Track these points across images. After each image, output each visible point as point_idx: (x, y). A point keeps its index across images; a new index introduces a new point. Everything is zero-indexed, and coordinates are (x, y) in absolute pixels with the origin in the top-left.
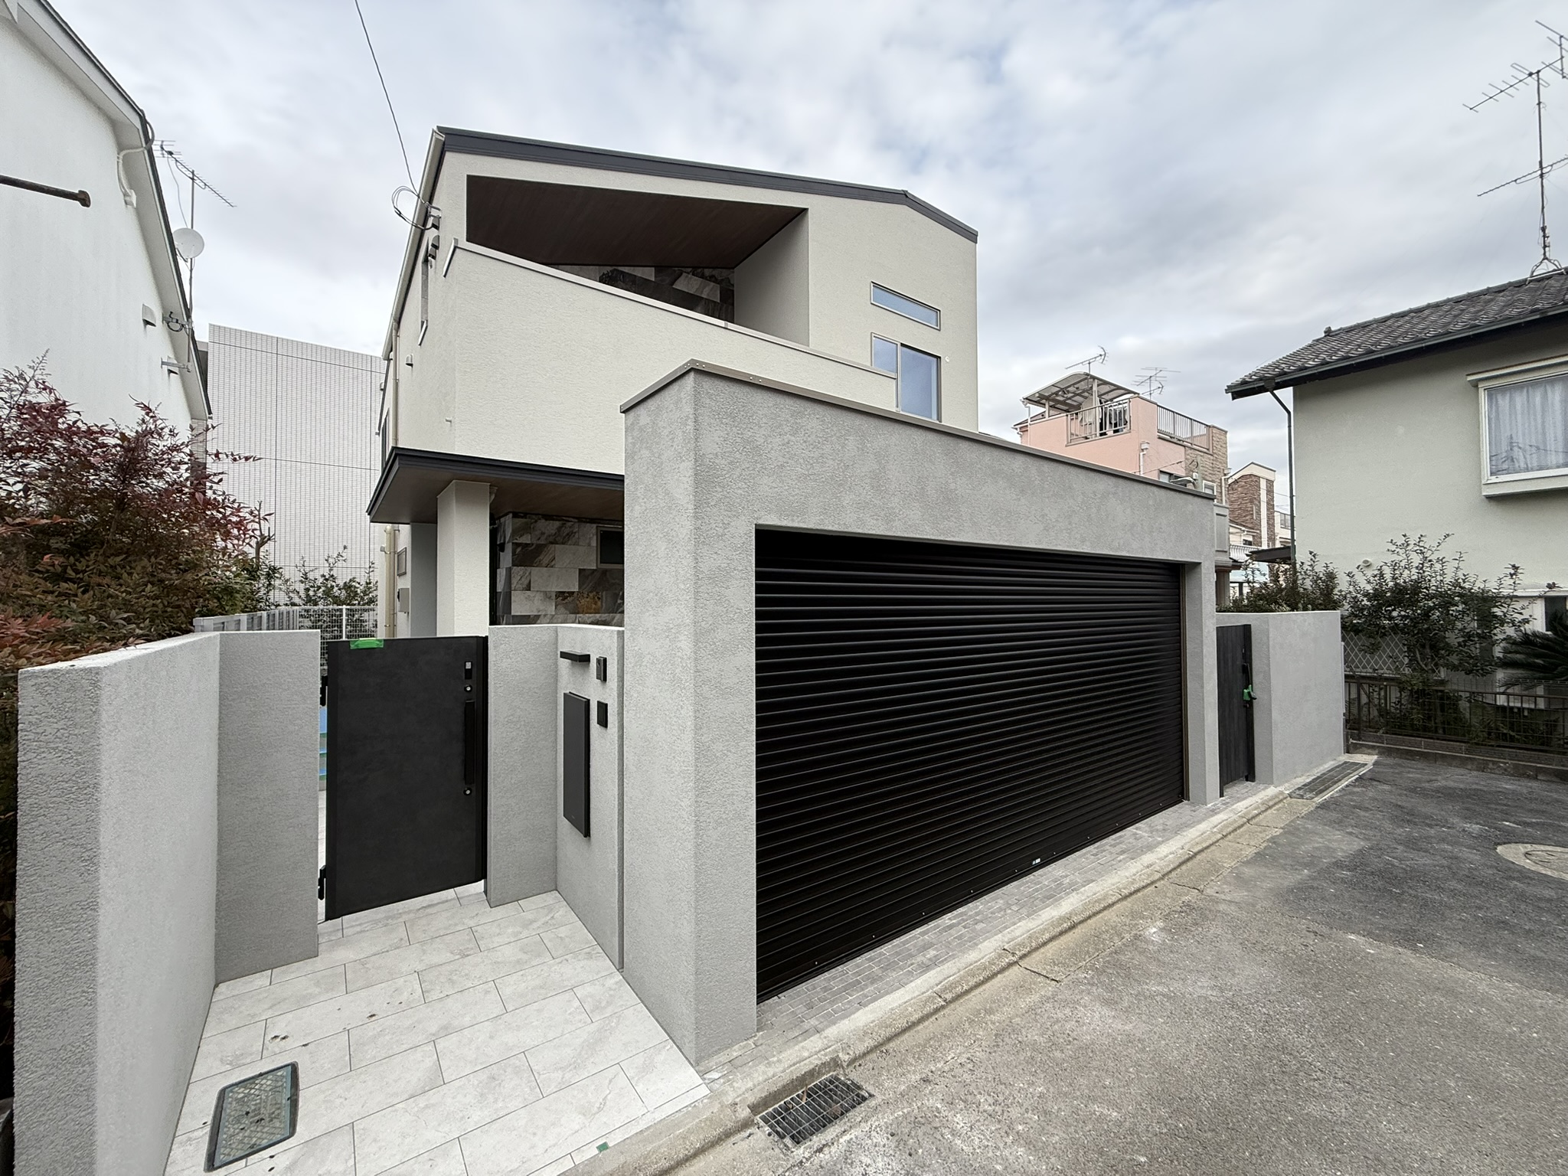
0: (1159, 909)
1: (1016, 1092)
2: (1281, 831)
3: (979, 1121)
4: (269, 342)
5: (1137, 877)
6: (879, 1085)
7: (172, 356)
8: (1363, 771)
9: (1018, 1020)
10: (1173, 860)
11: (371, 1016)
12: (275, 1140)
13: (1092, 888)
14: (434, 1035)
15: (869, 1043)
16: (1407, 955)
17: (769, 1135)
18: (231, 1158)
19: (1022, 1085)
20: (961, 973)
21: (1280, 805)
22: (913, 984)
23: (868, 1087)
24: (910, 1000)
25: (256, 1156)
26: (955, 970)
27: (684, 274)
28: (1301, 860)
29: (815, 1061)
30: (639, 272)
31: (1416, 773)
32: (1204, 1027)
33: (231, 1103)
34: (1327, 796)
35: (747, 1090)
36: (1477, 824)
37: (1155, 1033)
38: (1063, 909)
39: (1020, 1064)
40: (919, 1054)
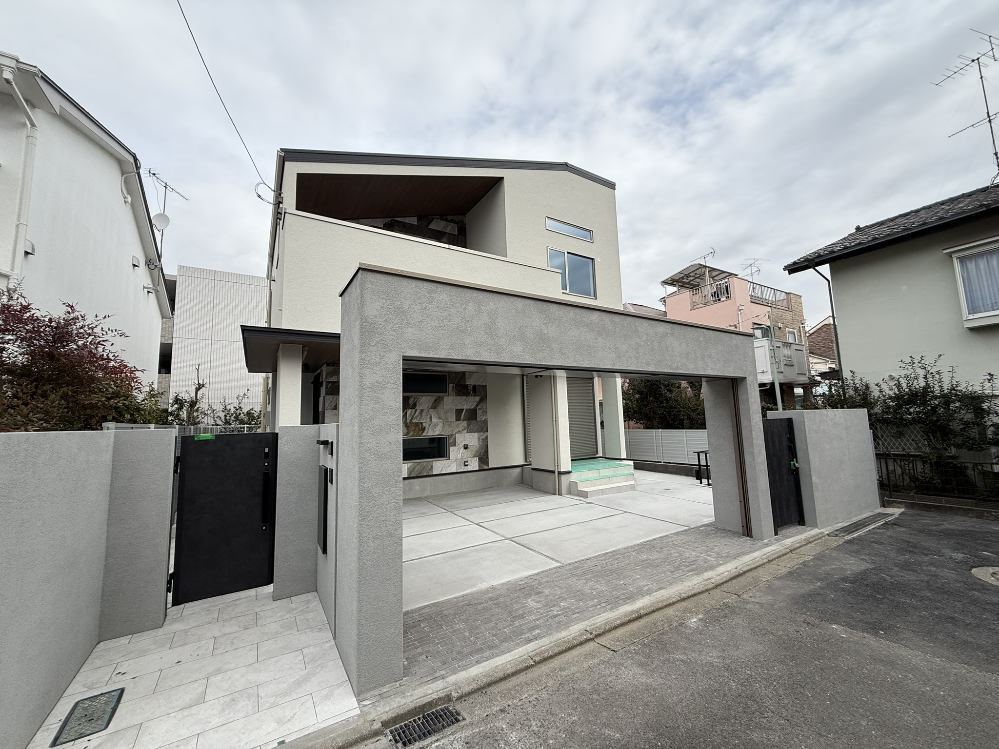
0: (705, 607)
1: (558, 720)
2: (813, 557)
3: (526, 737)
4: (211, 273)
5: (696, 587)
6: (472, 713)
7: (150, 283)
8: (890, 518)
9: (578, 675)
10: (727, 575)
11: (178, 662)
12: (95, 731)
13: (663, 592)
14: (210, 674)
15: (474, 686)
16: (870, 639)
17: (390, 741)
18: (67, 740)
19: (563, 715)
20: (552, 644)
21: (819, 541)
22: (516, 651)
23: (464, 714)
24: (511, 661)
25: (81, 739)
26: (548, 642)
27: (435, 220)
28: (819, 576)
29: (435, 696)
30: (407, 220)
31: (929, 520)
32: (702, 682)
33: (79, 710)
34: (855, 535)
35: (384, 713)
36: (962, 553)
37: (667, 684)
38: (636, 605)
39: (568, 702)
40: (505, 695)
